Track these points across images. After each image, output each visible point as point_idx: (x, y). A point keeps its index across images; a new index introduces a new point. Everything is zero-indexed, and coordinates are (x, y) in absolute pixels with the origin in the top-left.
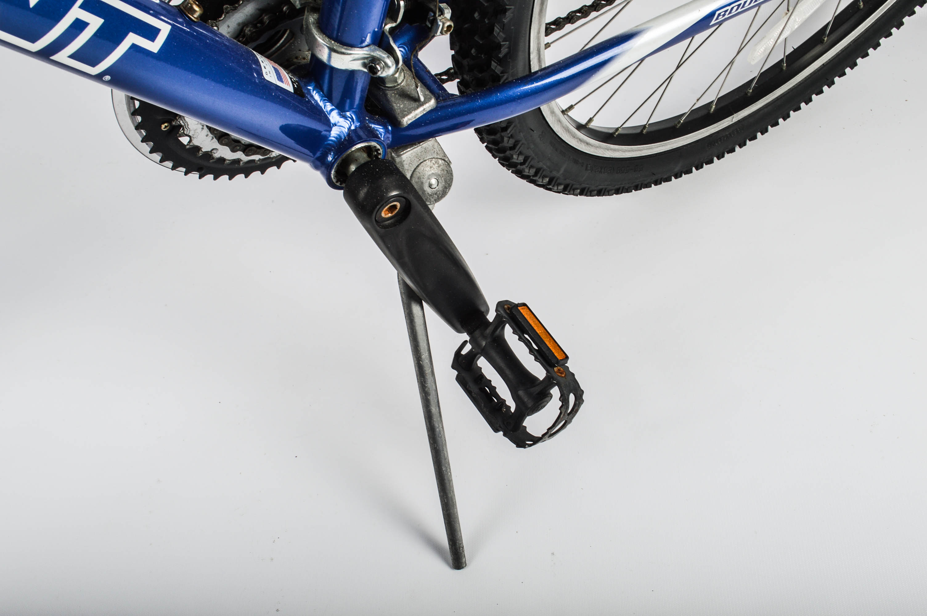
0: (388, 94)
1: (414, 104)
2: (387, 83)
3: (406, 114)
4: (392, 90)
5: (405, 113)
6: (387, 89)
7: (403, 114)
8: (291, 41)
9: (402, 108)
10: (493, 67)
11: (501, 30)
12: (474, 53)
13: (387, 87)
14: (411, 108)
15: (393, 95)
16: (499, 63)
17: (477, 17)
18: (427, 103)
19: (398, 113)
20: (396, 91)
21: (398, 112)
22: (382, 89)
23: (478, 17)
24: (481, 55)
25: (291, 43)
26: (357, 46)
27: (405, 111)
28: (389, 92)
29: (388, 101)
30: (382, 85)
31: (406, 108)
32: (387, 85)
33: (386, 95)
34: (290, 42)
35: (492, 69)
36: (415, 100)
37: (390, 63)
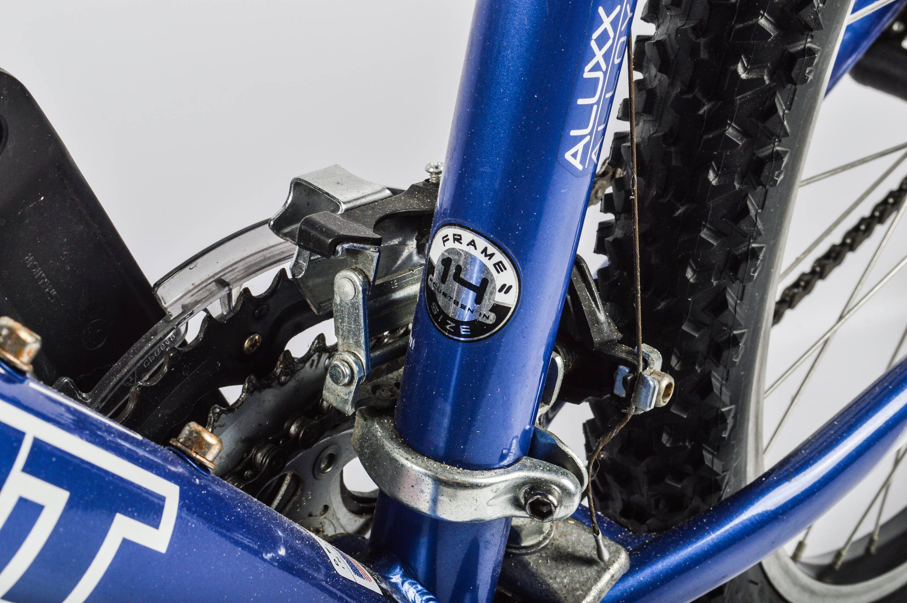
0: (530, 563)
2: (523, 538)
3: (580, 594)
4: (534, 553)
5: (578, 593)
6: (524, 551)
7: (574, 596)
8: (295, 498)
9: (568, 584)
10: (708, 463)
11: (724, 382)
12: (666, 443)
13: (526, 548)
14: (585, 579)
15: (540, 561)
16: (715, 453)
17: (676, 365)
18: (614, 562)
19: (563, 596)
20: (542, 552)
21: (564, 594)
22: (514, 554)
23: (678, 365)
24: (684, 442)
25: (295, 503)
26: (492, 467)
27: (577, 590)
28: (530, 558)
29: (533, 576)
30: (514, 545)
31: (576, 583)
32: (523, 545)
33: (525, 566)
34: (292, 501)
35: (708, 466)
36: (588, 562)
37: (569, 483)
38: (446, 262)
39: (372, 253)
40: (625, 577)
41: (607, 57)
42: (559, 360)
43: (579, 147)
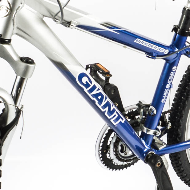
1: (161, 146)
15: (156, 143)
16: (179, 139)
18: (164, 145)
19: (158, 147)
23: (172, 125)
36: (161, 145)
37: (159, 133)
38: (150, 109)
39: (144, 108)
40: (165, 147)
41: (166, 93)
42: (161, 122)
43: (163, 101)
